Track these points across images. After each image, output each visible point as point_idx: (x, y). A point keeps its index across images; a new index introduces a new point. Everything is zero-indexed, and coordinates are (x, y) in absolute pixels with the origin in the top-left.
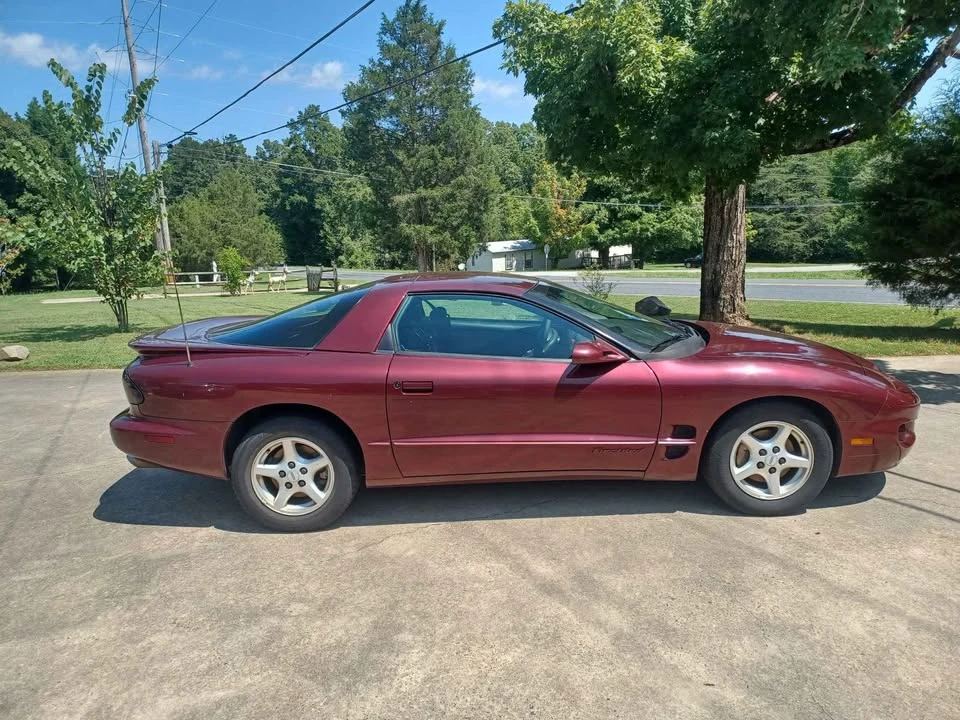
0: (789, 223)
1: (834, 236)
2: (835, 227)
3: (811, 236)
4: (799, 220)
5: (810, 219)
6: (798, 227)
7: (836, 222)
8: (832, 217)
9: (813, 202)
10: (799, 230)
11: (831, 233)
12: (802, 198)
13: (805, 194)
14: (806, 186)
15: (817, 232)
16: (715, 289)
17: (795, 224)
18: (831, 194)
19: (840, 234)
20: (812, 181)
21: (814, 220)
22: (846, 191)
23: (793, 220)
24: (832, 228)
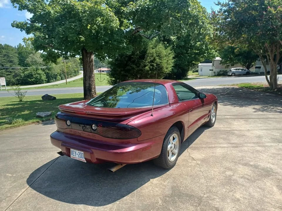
0: (8, 73)
1: (23, 77)
2: (23, 75)
3: (16, 77)
4: (11, 72)
5: (14, 72)
6: (11, 74)
7: (23, 73)
8: (22, 71)
9: (14, 67)
10: (12, 75)
11: (22, 76)
12: (10, 65)
13: (11, 64)
14: (11, 62)
15: (18, 76)
16: (90, 89)
17: (10, 73)
18: (19, 64)
19: (25, 76)
20: (13, 60)
21: (16, 72)
22: (24, 64)
23: (8, 72)
24: (22, 75)
